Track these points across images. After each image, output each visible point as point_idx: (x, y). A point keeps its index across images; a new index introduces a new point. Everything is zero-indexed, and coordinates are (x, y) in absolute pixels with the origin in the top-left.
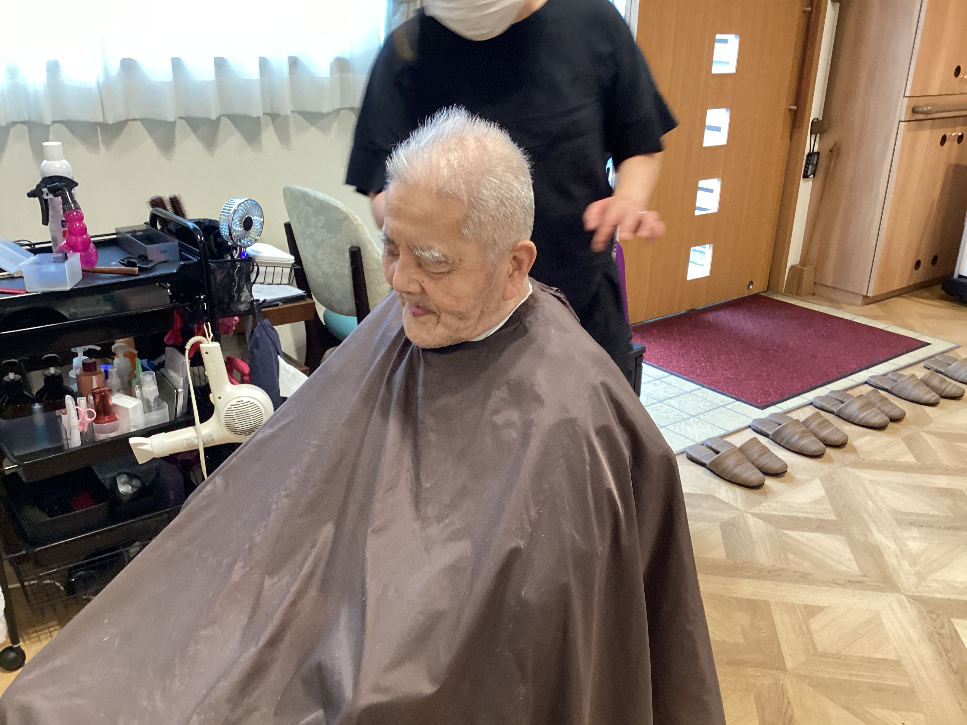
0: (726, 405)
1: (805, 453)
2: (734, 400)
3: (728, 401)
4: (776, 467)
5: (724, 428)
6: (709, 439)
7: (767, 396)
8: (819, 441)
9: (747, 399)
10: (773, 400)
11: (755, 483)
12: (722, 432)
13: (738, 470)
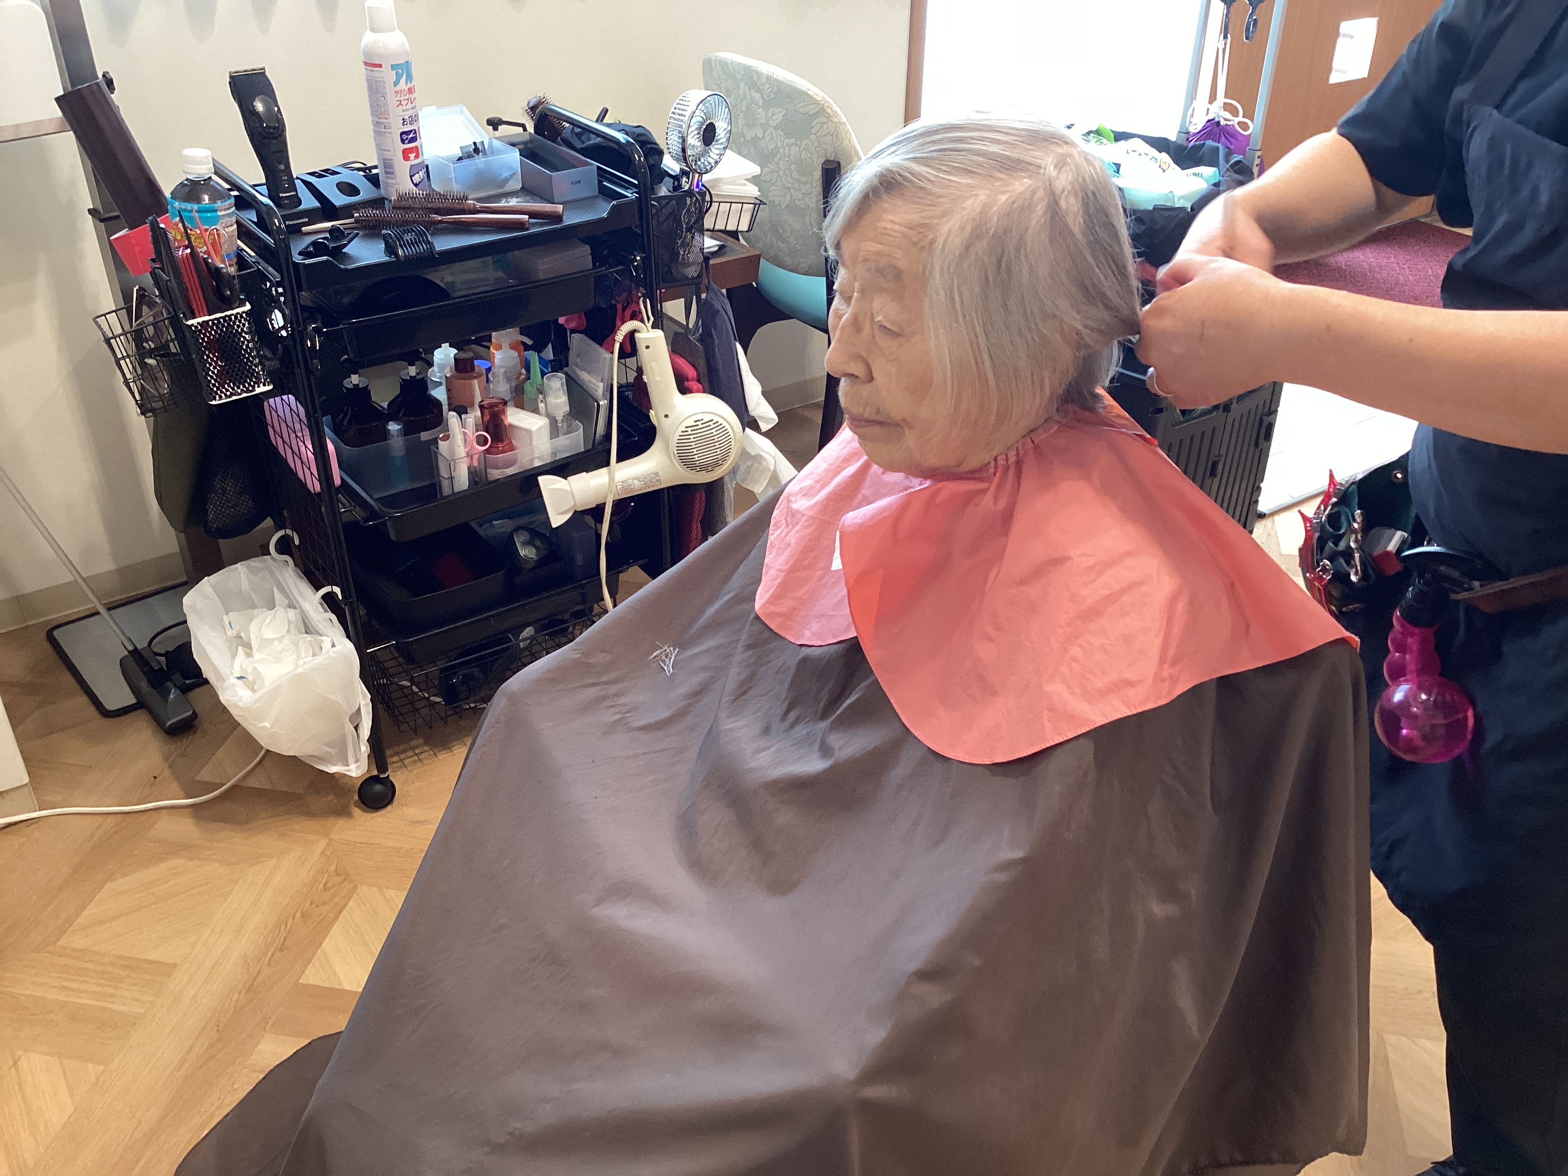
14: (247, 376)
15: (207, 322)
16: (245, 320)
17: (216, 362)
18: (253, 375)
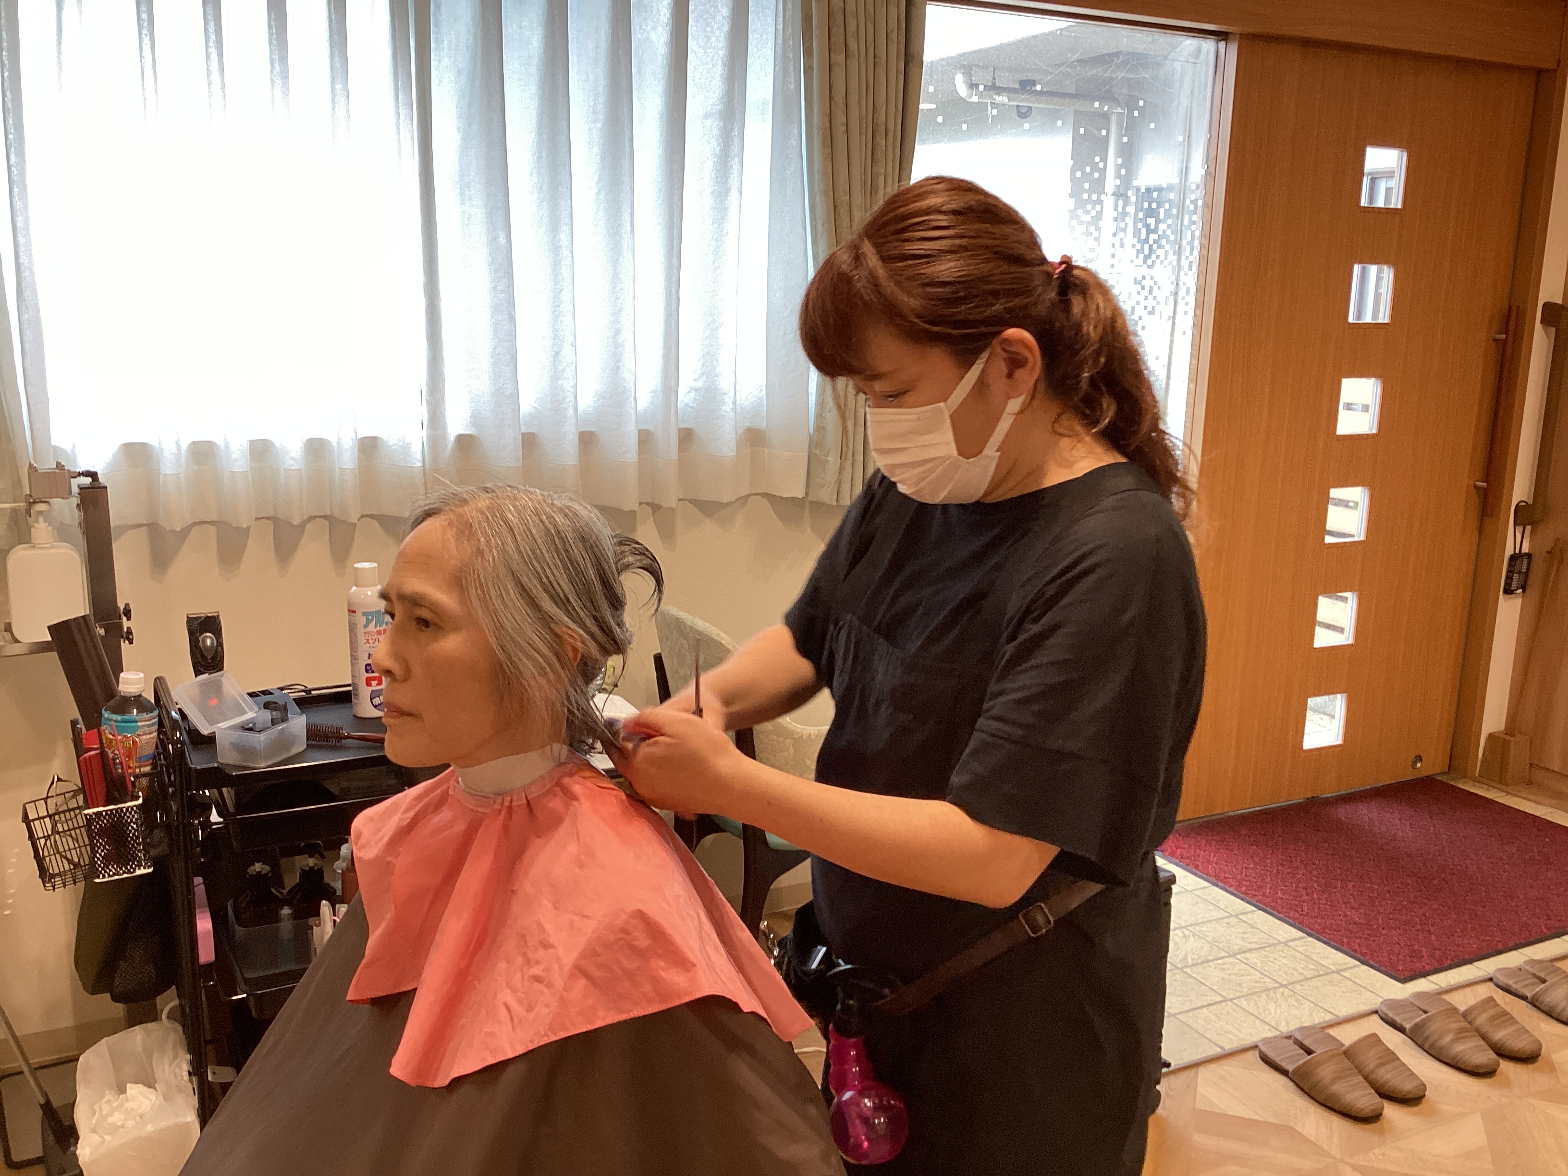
0: (1342, 970)
1: (1463, 1067)
2: (1357, 963)
3: (1346, 964)
4: (1406, 1087)
5: (1332, 1010)
6: (1302, 1029)
7: (1415, 960)
8: (1487, 1047)
9: (1379, 962)
10: (1424, 967)
11: (1366, 1112)
12: (1328, 1017)
13: (1338, 1088)
14: (130, 860)
15: (101, 812)
16: (135, 812)
17: (104, 847)
18: (135, 859)
